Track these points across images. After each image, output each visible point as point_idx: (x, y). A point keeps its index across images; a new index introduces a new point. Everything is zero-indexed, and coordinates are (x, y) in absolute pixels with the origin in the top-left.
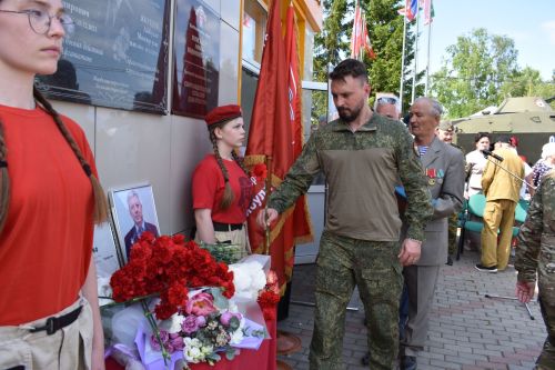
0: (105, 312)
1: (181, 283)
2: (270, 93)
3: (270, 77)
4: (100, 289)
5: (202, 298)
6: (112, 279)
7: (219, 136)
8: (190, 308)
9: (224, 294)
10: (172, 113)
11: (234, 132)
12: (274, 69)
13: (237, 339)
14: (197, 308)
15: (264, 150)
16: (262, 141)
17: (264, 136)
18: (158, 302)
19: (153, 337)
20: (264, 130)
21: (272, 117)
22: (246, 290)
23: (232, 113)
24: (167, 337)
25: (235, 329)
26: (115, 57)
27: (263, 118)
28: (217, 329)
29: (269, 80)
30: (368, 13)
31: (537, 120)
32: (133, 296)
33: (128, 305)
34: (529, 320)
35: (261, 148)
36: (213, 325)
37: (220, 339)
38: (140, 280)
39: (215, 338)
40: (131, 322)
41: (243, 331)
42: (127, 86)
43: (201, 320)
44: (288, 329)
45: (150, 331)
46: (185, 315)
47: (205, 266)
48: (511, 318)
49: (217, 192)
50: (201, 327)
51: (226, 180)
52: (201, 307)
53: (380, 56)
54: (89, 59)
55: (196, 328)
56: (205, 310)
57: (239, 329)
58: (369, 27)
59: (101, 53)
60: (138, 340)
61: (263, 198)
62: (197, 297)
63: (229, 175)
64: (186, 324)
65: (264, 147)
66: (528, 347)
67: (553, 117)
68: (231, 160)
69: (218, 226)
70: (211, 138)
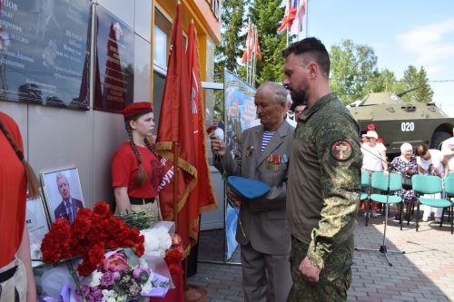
0: (37, 272)
1: (100, 246)
2: (175, 92)
3: (175, 78)
4: (32, 253)
5: (117, 257)
6: (42, 245)
7: (133, 127)
8: (107, 266)
9: (136, 254)
10: (94, 109)
11: (146, 124)
12: (178, 72)
13: (147, 289)
14: (113, 265)
15: (171, 138)
16: (170, 130)
17: (171, 127)
18: (81, 262)
19: (76, 291)
20: (171, 122)
21: (177, 111)
22: (155, 250)
23: (145, 108)
24: (88, 290)
25: (145, 282)
26: (44, 63)
27: (171, 112)
28: (130, 282)
29: (174, 82)
30: (259, 28)
31: (391, 110)
32: (60, 258)
33: (56, 265)
34: (388, 266)
35: (169, 136)
36: (127, 279)
37: (132, 290)
38: (66, 245)
39: (128, 289)
40: (58, 279)
41: (152, 283)
42: (55, 87)
43: (117, 275)
44: (196, 283)
45: (74, 286)
46: (103, 271)
47: (120, 231)
48: (374, 265)
49: (132, 173)
50: (117, 281)
51: (140, 163)
52: (116, 264)
53: (269, 62)
54: (23, 66)
55: (113, 282)
56: (120, 267)
57: (149, 282)
58: (260, 39)
59: (32, 60)
60: (63, 293)
61: (171, 176)
62: (113, 256)
63: (142, 158)
64: (104, 279)
65: (172, 135)
66: (388, 288)
67: (403, 108)
68: (143, 146)
69: (135, 200)
70: (126, 128)
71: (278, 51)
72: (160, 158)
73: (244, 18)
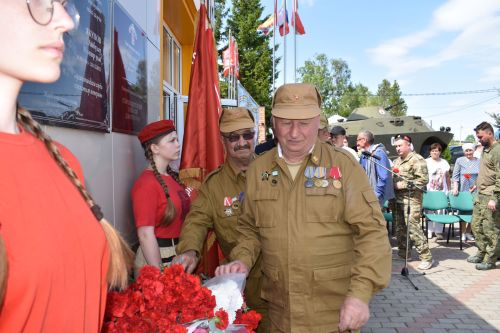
7: (155, 152)
9: (218, 326)
10: (113, 131)
15: (198, 163)
16: (196, 154)
20: (197, 145)
30: (239, 41)
31: (381, 124)
34: (414, 290)
35: (196, 161)
48: (400, 291)
49: (158, 208)
51: (168, 196)
58: (240, 52)
66: (424, 316)
67: (392, 122)
68: (167, 175)
69: (163, 242)
70: (146, 154)
71: (259, 65)
73: (222, 30)
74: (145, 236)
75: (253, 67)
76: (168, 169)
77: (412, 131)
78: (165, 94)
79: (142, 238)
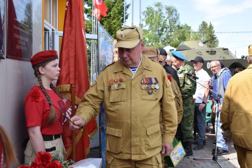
2: (72, 42)
3: (71, 31)
7: (42, 72)
12: (74, 25)
15: (69, 81)
16: (68, 74)
17: (69, 71)
20: (69, 68)
21: (73, 59)
23: (50, 56)
27: (68, 59)
29: (70, 33)
31: (200, 53)
35: (68, 79)
49: (44, 113)
51: (50, 104)
61: (70, 113)
63: (51, 100)
65: (69, 78)
67: (207, 52)
68: (50, 89)
69: (47, 138)
70: (35, 74)
71: (114, 9)
72: (62, 99)
74: (33, 133)
75: (110, 11)
76: (51, 86)
77: (222, 59)
78: (46, 30)
79: (31, 134)
